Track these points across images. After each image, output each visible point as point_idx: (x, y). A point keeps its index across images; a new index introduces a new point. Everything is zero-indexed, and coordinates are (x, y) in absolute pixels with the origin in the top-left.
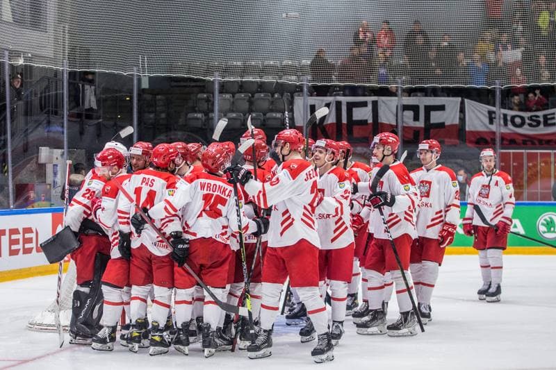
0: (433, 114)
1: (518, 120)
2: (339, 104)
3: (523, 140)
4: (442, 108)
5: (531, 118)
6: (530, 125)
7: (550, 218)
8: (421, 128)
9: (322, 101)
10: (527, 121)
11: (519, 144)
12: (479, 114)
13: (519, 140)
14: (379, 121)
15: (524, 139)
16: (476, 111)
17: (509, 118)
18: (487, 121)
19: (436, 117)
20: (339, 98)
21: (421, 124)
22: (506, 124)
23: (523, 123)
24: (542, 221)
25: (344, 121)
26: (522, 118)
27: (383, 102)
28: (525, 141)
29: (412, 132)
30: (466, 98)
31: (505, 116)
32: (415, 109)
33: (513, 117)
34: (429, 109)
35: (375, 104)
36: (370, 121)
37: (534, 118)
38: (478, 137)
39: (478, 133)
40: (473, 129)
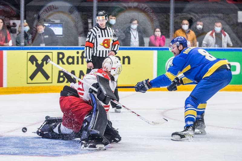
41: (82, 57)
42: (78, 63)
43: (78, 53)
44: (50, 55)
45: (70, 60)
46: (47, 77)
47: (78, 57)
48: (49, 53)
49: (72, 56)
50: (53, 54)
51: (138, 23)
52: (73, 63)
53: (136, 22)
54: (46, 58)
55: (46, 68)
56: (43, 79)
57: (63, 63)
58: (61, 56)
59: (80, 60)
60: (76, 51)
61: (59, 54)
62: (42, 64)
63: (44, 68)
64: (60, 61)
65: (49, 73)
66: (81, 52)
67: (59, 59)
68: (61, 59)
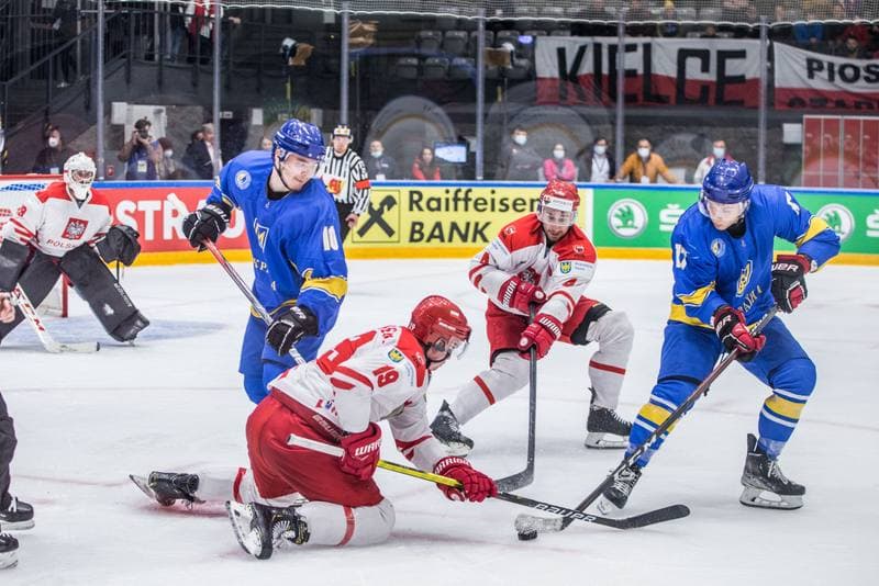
0: (728, 62)
1: (849, 72)
2: (598, 47)
3: (856, 102)
4: (741, 54)
5: (868, 69)
6: (868, 79)
7: (834, 212)
8: (711, 82)
9: (575, 42)
10: (863, 73)
11: (848, 107)
12: (792, 63)
13: (850, 101)
14: (653, 72)
15: (858, 100)
16: (788, 59)
17: (836, 69)
18: (804, 73)
19: (733, 67)
20: (599, 39)
21: (711, 76)
22: (831, 78)
23: (856, 77)
24: (823, 216)
25: (605, 70)
26: (856, 69)
27: (659, 45)
28: (860, 103)
29: (699, 89)
30: (776, 40)
31: (831, 66)
32: (704, 55)
33: (843, 67)
34: (723, 56)
35: (647, 47)
36: (641, 71)
37: (873, 69)
38: (792, 96)
39: (792, 90)
40: (785, 85)
41: (456, 199)
42: (447, 209)
43: (447, 192)
44: (395, 195)
45: (434, 204)
46: (390, 232)
47: (447, 200)
48: (392, 192)
49: (436, 197)
50: (402, 194)
51: (607, 143)
52: (439, 209)
53: (603, 142)
54: (389, 202)
55: (387, 216)
56: (383, 235)
57: (420, 209)
58: (416, 197)
59: (452, 204)
60: (445, 188)
61: (412, 193)
62: (381, 211)
63: (383, 216)
64: (414, 206)
65: (393, 225)
66: (453, 190)
67: (412, 201)
68: (417, 202)
